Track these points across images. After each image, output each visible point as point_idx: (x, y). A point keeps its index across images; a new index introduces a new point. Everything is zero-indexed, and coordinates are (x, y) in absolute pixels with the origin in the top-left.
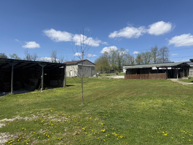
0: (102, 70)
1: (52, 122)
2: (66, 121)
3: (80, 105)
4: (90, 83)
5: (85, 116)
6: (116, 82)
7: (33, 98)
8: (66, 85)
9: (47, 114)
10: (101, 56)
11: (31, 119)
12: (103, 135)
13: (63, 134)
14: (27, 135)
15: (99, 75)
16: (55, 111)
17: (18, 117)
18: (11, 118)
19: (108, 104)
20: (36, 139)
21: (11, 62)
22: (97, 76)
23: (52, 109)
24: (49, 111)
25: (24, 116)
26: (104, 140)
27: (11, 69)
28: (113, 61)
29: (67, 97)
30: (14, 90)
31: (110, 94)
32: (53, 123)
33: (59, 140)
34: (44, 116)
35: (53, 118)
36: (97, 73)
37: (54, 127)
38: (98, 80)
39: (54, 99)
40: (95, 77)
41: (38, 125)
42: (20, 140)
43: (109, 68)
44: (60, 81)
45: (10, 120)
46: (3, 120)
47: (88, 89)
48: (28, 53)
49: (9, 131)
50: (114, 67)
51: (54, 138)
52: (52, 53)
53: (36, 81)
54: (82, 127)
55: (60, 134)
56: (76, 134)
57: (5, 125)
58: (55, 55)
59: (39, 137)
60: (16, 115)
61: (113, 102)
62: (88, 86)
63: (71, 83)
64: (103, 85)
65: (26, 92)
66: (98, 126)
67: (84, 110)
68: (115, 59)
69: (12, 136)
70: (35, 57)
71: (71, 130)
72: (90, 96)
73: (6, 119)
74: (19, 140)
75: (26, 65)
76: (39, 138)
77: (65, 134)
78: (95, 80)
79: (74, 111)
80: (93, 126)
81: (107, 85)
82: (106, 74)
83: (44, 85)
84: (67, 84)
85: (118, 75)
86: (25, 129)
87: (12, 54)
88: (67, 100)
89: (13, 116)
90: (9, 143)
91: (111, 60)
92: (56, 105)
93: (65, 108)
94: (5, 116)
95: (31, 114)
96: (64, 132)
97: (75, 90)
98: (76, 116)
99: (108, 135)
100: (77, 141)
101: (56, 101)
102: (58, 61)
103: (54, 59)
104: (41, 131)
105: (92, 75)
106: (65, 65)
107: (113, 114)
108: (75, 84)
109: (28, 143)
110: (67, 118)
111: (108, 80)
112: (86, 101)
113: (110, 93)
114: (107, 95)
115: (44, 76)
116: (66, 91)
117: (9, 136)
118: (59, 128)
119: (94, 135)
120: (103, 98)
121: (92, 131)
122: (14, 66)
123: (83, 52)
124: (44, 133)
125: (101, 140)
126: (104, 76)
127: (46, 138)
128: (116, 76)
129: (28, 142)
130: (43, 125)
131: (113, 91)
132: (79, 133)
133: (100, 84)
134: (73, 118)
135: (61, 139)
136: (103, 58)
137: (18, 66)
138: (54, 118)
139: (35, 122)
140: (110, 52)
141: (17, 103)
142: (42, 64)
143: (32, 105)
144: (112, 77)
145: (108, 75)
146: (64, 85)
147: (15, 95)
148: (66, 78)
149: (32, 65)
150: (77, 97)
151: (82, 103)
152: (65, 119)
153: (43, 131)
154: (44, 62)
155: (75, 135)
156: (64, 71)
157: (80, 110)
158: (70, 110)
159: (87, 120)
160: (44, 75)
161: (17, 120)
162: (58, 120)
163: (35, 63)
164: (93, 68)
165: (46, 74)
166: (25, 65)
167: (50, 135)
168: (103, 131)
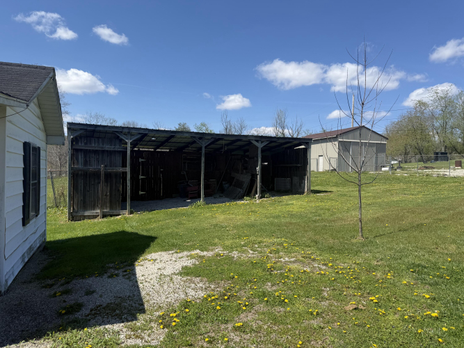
0: (406, 154)
1: (290, 270)
2: (323, 272)
3: (354, 241)
4: (374, 188)
5: (371, 269)
6: (456, 186)
7: (243, 214)
8: (312, 191)
9: (277, 252)
10: (405, 113)
11: (244, 257)
12: (433, 324)
13: (320, 301)
14: (240, 289)
15: (400, 168)
16: (293, 246)
17: (219, 250)
18: (207, 250)
19: (436, 244)
20: (261, 302)
21: (200, 138)
22: (392, 168)
23: (287, 242)
24: (281, 244)
25: (231, 249)
26: (440, 340)
27: (201, 153)
28: (444, 127)
29: (318, 218)
30: (206, 195)
31: (441, 220)
32: (294, 274)
33: (312, 314)
34: (271, 253)
35: (290, 262)
36: (393, 162)
37: (296, 283)
38: (399, 180)
39: (288, 220)
40: (388, 172)
41: (260, 272)
42: (228, 298)
43: (429, 146)
44: (296, 179)
45: (205, 253)
46: (193, 253)
47: (369, 202)
48: (228, 119)
49: (207, 275)
50: (447, 143)
51: (300, 307)
52: (277, 116)
53: (246, 179)
54: (369, 293)
55: (312, 301)
56: (355, 309)
57: (197, 263)
58: (283, 120)
59: (266, 299)
60: (215, 245)
61: (454, 242)
62: (370, 194)
63: (321, 185)
64: (413, 195)
65: (228, 201)
66: (416, 301)
67: (366, 252)
68: (451, 122)
69: (213, 286)
70: (242, 128)
71: (340, 297)
72: (377, 220)
73: (198, 251)
74: (226, 297)
75: (227, 145)
76: (267, 301)
77: (326, 303)
78: (386, 179)
79: (340, 252)
80: (401, 297)
81: (426, 193)
82: (422, 164)
83: (261, 187)
84: (312, 188)
85: (461, 166)
86: (236, 277)
87: (199, 124)
88: (318, 224)
89: (211, 248)
90: (209, 299)
91: (437, 124)
92: (294, 234)
93: (316, 242)
94: (195, 245)
95: (243, 246)
96: (323, 298)
97: (334, 203)
98: (346, 264)
99: (449, 329)
100: (359, 326)
101: (291, 223)
102: (288, 133)
103: (281, 130)
104: (268, 287)
105: (378, 168)
106: (307, 142)
107: (457, 273)
108: (334, 189)
109: (244, 308)
110: (324, 267)
111: (427, 182)
112: (370, 231)
113: (442, 216)
114: (431, 220)
115: (263, 168)
116: (313, 204)
117: (208, 285)
118: (308, 286)
119: (404, 320)
120: (419, 226)
121: (399, 309)
122: (206, 147)
123: (363, 104)
124: (275, 291)
125: (431, 338)
126: (415, 168)
127: (282, 303)
128: (454, 169)
129: (246, 306)
130: (271, 274)
131: (449, 210)
132: (361, 307)
133: (404, 189)
134: (341, 269)
135: (318, 314)
136: (410, 119)
137: (213, 146)
138: (294, 262)
139: (254, 265)
140: (434, 101)
141: (214, 222)
142: (257, 141)
143: (242, 228)
144: (442, 172)
145: (427, 168)
146: (306, 190)
147: (207, 206)
148: (310, 173)
149: (239, 143)
150: (342, 219)
151: (360, 234)
152: (320, 269)
153: (274, 288)
154: (262, 137)
155: (351, 311)
156: (306, 157)
157: (357, 253)
158: (331, 249)
159: (378, 280)
160: (262, 165)
161: (218, 255)
162: (305, 269)
163: (244, 139)
164: (381, 148)
165: (266, 164)
166: (225, 145)
167: (290, 300)
168: (434, 315)
